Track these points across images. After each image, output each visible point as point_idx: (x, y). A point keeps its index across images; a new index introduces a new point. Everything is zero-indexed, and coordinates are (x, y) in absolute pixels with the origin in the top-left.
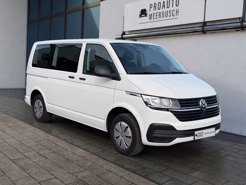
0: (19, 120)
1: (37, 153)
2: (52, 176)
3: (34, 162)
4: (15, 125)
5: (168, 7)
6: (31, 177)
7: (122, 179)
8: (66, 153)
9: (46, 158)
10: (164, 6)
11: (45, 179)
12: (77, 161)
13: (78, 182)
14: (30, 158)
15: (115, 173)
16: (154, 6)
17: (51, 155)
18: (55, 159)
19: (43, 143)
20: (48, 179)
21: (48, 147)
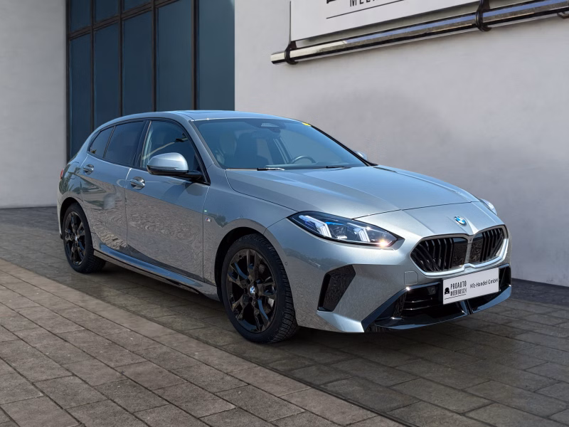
0: (29, 270)
1: (47, 332)
2: (67, 372)
3: (35, 348)
4: (16, 280)
6: (19, 373)
7: (228, 378)
8: (117, 331)
9: (66, 341)
11: (50, 378)
12: (136, 345)
13: (122, 382)
14: (28, 341)
15: (216, 367)
17: (80, 334)
18: (84, 342)
19: (68, 313)
20: (57, 376)
21: (77, 320)
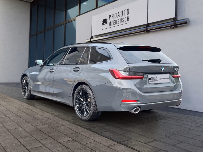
2: (19, 127)
5: (122, 15)
10: (119, 15)
12: (42, 119)
14: (9, 117)
15: (66, 127)
16: (112, 16)
18: (26, 118)
20: (16, 128)
